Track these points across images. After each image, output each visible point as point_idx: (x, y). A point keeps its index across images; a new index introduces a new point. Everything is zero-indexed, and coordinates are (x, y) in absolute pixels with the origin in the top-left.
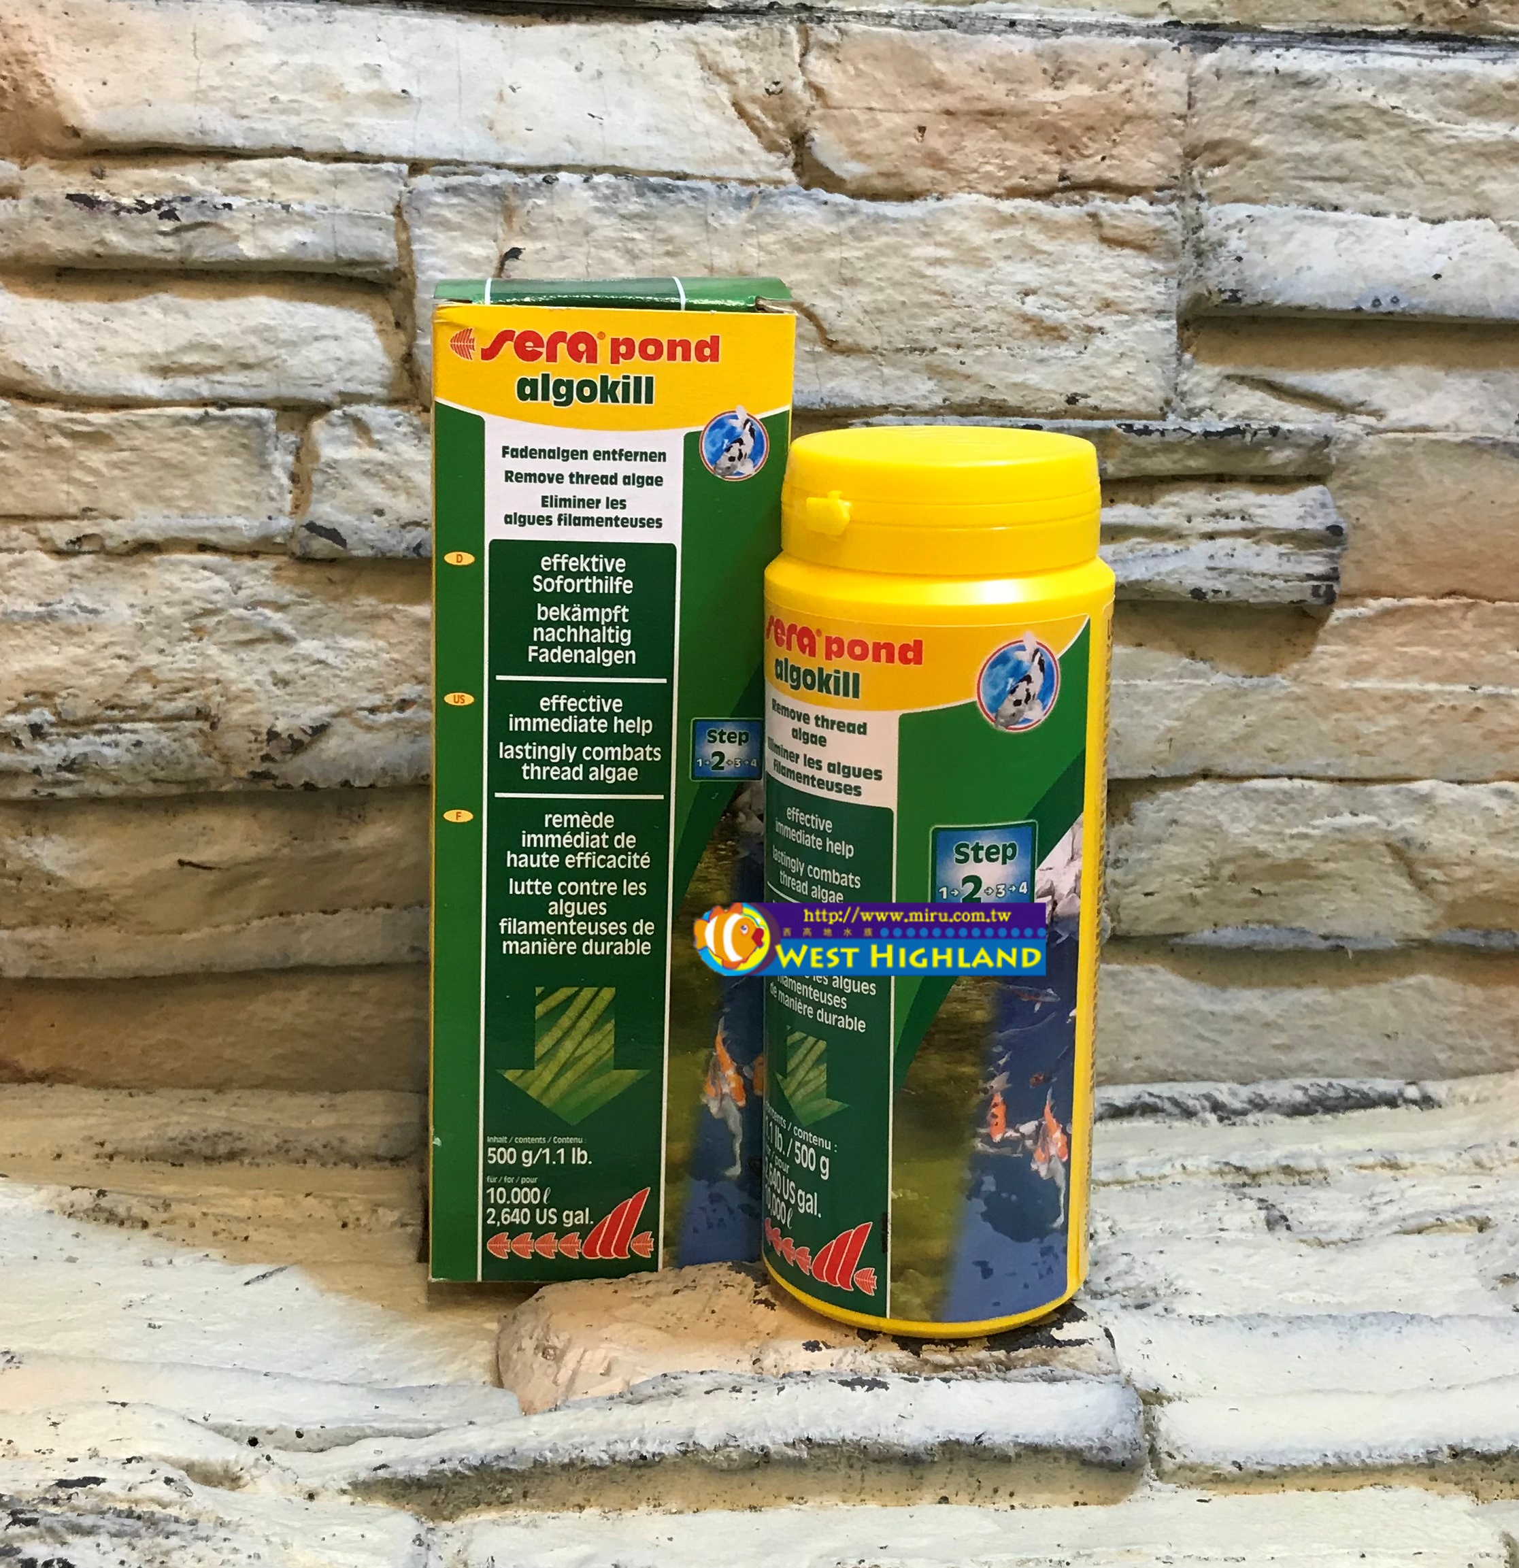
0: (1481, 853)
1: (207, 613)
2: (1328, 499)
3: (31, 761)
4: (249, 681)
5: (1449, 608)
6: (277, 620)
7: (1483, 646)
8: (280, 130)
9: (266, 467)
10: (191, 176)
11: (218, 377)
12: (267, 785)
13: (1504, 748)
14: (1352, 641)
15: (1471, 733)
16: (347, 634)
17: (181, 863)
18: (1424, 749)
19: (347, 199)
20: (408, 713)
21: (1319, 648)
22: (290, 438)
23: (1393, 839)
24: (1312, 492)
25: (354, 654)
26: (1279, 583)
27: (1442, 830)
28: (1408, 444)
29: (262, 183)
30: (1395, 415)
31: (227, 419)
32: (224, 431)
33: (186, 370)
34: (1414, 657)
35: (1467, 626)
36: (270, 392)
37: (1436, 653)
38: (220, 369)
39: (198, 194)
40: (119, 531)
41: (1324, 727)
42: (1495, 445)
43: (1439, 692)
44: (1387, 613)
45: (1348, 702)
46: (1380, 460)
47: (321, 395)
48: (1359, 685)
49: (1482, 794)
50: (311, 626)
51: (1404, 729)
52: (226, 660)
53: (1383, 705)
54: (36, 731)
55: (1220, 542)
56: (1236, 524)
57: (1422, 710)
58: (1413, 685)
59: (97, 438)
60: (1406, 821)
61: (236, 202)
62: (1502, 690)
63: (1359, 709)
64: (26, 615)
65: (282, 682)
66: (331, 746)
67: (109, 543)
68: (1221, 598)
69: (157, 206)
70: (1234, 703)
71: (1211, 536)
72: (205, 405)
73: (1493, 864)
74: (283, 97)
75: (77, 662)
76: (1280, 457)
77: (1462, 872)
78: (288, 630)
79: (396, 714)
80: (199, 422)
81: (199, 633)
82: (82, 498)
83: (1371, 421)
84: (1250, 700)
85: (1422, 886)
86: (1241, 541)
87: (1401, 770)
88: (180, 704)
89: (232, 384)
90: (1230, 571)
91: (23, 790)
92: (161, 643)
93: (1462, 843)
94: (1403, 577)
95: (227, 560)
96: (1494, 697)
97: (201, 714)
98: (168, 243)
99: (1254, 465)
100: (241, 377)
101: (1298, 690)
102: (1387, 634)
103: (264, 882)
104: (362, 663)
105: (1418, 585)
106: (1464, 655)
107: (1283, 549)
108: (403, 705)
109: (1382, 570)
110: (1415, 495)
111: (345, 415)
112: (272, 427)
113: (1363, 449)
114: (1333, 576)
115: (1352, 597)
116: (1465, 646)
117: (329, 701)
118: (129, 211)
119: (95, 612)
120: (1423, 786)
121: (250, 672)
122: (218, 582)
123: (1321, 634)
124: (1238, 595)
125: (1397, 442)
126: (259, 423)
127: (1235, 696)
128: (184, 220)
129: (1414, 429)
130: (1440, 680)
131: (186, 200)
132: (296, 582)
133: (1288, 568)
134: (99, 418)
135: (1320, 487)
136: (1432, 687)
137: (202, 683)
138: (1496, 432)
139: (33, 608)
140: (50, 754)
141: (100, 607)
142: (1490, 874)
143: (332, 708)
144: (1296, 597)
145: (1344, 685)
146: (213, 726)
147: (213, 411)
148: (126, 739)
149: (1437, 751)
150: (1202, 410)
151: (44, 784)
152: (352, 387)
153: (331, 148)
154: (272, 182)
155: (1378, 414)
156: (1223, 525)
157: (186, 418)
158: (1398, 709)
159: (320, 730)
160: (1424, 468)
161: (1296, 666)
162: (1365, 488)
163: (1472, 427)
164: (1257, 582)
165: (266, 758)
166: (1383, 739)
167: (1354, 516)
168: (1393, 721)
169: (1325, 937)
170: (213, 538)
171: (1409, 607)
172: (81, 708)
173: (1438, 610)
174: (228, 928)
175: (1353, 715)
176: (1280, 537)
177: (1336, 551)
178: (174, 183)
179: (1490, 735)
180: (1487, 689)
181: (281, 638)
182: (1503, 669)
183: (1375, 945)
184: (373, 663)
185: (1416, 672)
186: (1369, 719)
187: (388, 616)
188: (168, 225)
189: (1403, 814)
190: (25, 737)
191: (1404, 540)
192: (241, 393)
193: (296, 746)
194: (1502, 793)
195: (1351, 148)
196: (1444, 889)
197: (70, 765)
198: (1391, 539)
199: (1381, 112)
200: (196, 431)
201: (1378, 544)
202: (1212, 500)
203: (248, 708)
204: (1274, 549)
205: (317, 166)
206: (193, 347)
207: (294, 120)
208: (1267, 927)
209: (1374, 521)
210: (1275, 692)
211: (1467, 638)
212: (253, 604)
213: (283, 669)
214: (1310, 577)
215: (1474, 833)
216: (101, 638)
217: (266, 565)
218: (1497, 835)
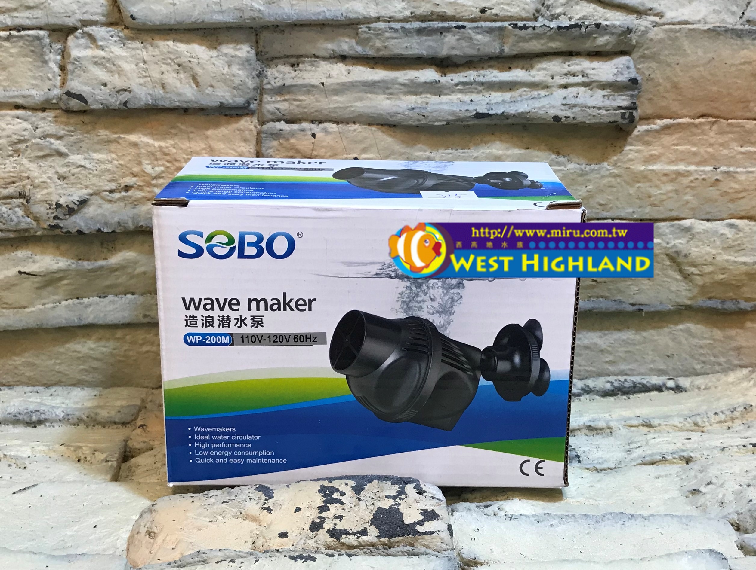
0: (718, 258)
1: (20, 142)
2: (632, 64)
4: (44, 178)
5: (701, 124)
6: (57, 144)
7: (721, 145)
9: (45, 62)
11: (15, 14)
12: (58, 232)
13: (732, 201)
14: (648, 144)
15: (714, 193)
16: (95, 151)
17: (20, 272)
18: (687, 202)
20: (130, 193)
21: (628, 148)
22: (58, 46)
23: (670, 252)
24: (623, 60)
25: (99, 162)
26: (603, 112)
27: (697, 246)
28: (676, 31)
30: (670, 15)
31: (21, 37)
32: (21, 44)
34: (682, 152)
35: (712, 134)
36: (43, 21)
37: (694, 149)
38: (15, 10)
41: (632, 191)
42: (727, 30)
43: (696, 171)
44: (667, 128)
45: (644, 177)
46: (661, 41)
47: (70, 22)
48: (650, 167)
49: (720, 227)
50: (77, 147)
51: (676, 191)
52: (32, 166)
53: (664, 179)
55: (570, 89)
56: (579, 79)
57: (685, 181)
58: (681, 167)
60: (677, 241)
62: (731, 169)
63: (650, 181)
65: (62, 177)
66: (91, 211)
68: (570, 121)
70: (580, 179)
71: (565, 86)
72: (10, 30)
73: (726, 265)
76: (602, 40)
77: (708, 269)
78: (64, 150)
79: (123, 194)
80: (8, 39)
81: (17, 152)
83: (656, 19)
84: (588, 177)
85: (686, 276)
86: (583, 89)
87: (674, 214)
88: (11, 190)
90: (575, 106)
93: (708, 253)
94: (675, 107)
95: (29, 113)
96: (727, 173)
97: (21, 195)
99: (588, 45)
100: (27, 14)
101: (616, 171)
102: (667, 140)
103: (65, 282)
104: (104, 167)
105: (684, 112)
106: (710, 150)
107: (605, 92)
108: (127, 188)
109: (664, 104)
110: (682, 61)
111: (84, 33)
112: (47, 41)
113: (651, 35)
114: (633, 107)
115: (646, 119)
116: (711, 145)
117: (87, 187)
120: (687, 223)
121: (45, 172)
122: (25, 125)
123: (629, 140)
124: (580, 119)
125: (671, 30)
126: (38, 38)
127: (581, 175)
129: (680, 23)
130: (698, 164)
132: (67, 124)
133: (608, 103)
135: (627, 58)
136: (692, 168)
137: (21, 179)
138: (727, 23)
142: (723, 270)
143: (90, 191)
144: (612, 119)
145: (642, 168)
146: (28, 201)
147: (14, 33)
149: (695, 203)
150: (559, 15)
152: (86, 17)
155: (660, 15)
156: (572, 80)
158: (672, 181)
159: (83, 203)
160: (686, 44)
161: (615, 158)
162: (653, 57)
163: (714, 21)
164: (590, 111)
165: (56, 218)
166: (664, 197)
167: (647, 73)
168: (670, 187)
169: (633, 305)
170: (20, 101)
171: (679, 124)
173: (696, 126)
174: (51, 305)
175: (648, 184)
176: (603, 86)
177: (636, 92)
179: (725, 194)
180: (724, 168)
181: (60, 154)
182: (732, 157)
183: (660, 308)
184: (109, 166)
185: (682, 160)
186: (656, 186)
187: (116, 141)
189: (675, 238)
191: (675, 86)
192: (28, 22)
193: (71, 211)
194: (731, 226)
196: (698, 277)
198: (668, 86)
200: (6, 44)
201: (660, 88)
202: (566, 66)
203: (45, 191)
204: (600, 93)
208: (601, 299)
209: (658, 76)
210: (603, 172)
211: (712, 141)
212: (44, 137)
213: (62, 170)
214: (620, 108)
215: (715, 248)
217: (50, 115)
218: (728, 248)
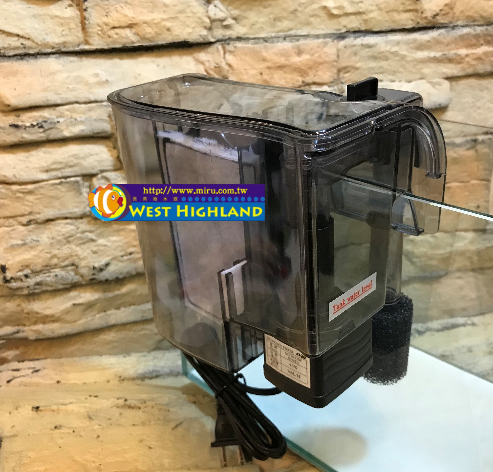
3: (26, 284)
8: (71, 97)
10: (46, 114)
19: (94, 115)
29: (68, 113)
33: (53, 170)
39: (49, 119)
40: (41, 217)
54: (26, 276)
59: (30, 192)
61: (61, 120)
64: (18, 245)
67: (39, 221)
69: (37, 124)
74: (71, 87)
75: (35, 256)
82: (28, 210)
89: (67, 172)
91: (25, 292)
92: (58, 247)
98: (42, 135)
118: (29, 127)
119: (38, 241)
128: (46, 128)
131: (45, 122)
134: (30, 187)
139: (20, 242)
140: (31, 282)
141: (39, 239)
148: (52, 274)
151: (31, 290)
153: (87, 100)
154: (71, 112)
157: (56, 184)
172: (38, 268)
178: (41, 116)
188: (41, 130)
190: (23, 278)
195: (384, 64)
197: (38, 284)
199: (392, 53)
205: (83, 106)
206: (55, 163)
207: (74, 93)
216: (40, 248)
